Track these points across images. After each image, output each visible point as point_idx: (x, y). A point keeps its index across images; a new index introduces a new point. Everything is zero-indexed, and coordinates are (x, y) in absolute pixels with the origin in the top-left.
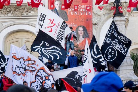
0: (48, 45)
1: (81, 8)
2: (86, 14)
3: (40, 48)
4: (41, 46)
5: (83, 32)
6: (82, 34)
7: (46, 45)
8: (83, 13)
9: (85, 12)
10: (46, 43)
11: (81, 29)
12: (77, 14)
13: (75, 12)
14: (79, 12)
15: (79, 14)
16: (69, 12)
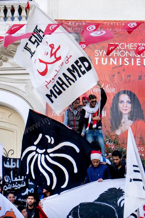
0: (53, 142)
1: (125, 50)
2: (138, 64)
3: (36, 151)
4: (38, 146)
5: (129, 105)
7: (49, 141)
8: (130, 61)
9: (135, 59)
10: (48, 137)
11: (125, 98)
12: (115, 63)
13: (111, 59)
14: (121, 59)
15: (121, 64)
16: (97, 59)
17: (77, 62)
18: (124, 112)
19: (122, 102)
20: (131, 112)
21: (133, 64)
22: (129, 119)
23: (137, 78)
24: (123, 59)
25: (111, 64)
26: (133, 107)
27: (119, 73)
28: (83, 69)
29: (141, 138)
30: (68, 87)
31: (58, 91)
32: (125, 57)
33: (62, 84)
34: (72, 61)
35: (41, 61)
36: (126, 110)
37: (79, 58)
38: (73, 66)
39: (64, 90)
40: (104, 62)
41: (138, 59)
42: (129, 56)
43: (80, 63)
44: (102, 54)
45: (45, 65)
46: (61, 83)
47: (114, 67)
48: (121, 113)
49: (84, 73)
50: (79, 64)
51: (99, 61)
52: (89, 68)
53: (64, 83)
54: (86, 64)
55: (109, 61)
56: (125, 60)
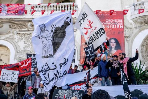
1: (113, 22)
2: (118, 28)
5: (115, 44)
6: (114, 46)
8: (115, 26)
9: (117, 25)
11: (113, 41)
12: (109, 27)
13: (107, 26)
14: (111, 26)
15: (111, 28)
18: (112, 46)
19: (112, 42)
20: (116, 46)
21: (116, 28)
22: (115, 49)
23: (118, 33)
26: (116, 45)
27: (110, 31)
28: (102, 33)
30: (95, 41)
32: (113, 25)
34: (97, 30)
35: (85, 28)
38: (97, 31)
45: (86, 30)
46: (92, 39)
47: (108, 29)
48: (112, 47)
49: (102, 35)
50: (100, 31)
52: (104, 33)
53: (93, 39)
54: (103, 31)
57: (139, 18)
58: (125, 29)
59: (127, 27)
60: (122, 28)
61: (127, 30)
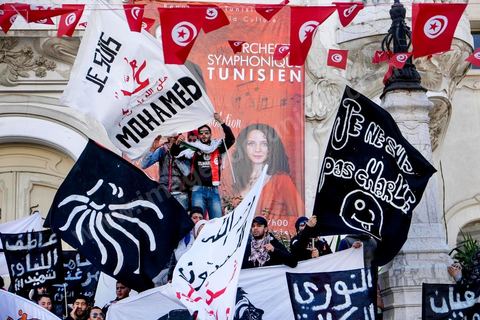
0: (121, 195)
1: (259, 55)
2: (280, 79)
4: (92, 198)
5: (265, 149)
6: (262, 160)
8: (267, 74)
9: (276, 70)
11: (258, 136)
12: (242, 77)
13: (236, 70)
14: (251, 70)
15: (251, 79)
16: (211, 69)
17: (176, 87)
18: (255, 160)
19: (252, 143)
20: (268, 160)
21: (272, 79)
23: (279, 103)
24: (255, 70)
25: (235, 78)
27: (248, 94)
28: (187, 96)
29: (283, 204)
31: (141, 131)
32: (259, 66)
33: (149, 121)
36: (260, 156)
37: (179, 81)
39: (152, 129)
40: (224, 76)
41: (280, 71)
42: (265, 66)
43: (181, 88)
44: (221, 61)
47: (240, 84)
48: (251, 162)
50: (179, 90)
51: (216, 73)
52: (198, 95)
53: (151, 118)
54: (192, 89)
55: (231, 74)
56: (259, 72)
57: (366, 41)
58: (310, 86)
59: (318, 80)
60: (299, 79)
61: (317, 90)
